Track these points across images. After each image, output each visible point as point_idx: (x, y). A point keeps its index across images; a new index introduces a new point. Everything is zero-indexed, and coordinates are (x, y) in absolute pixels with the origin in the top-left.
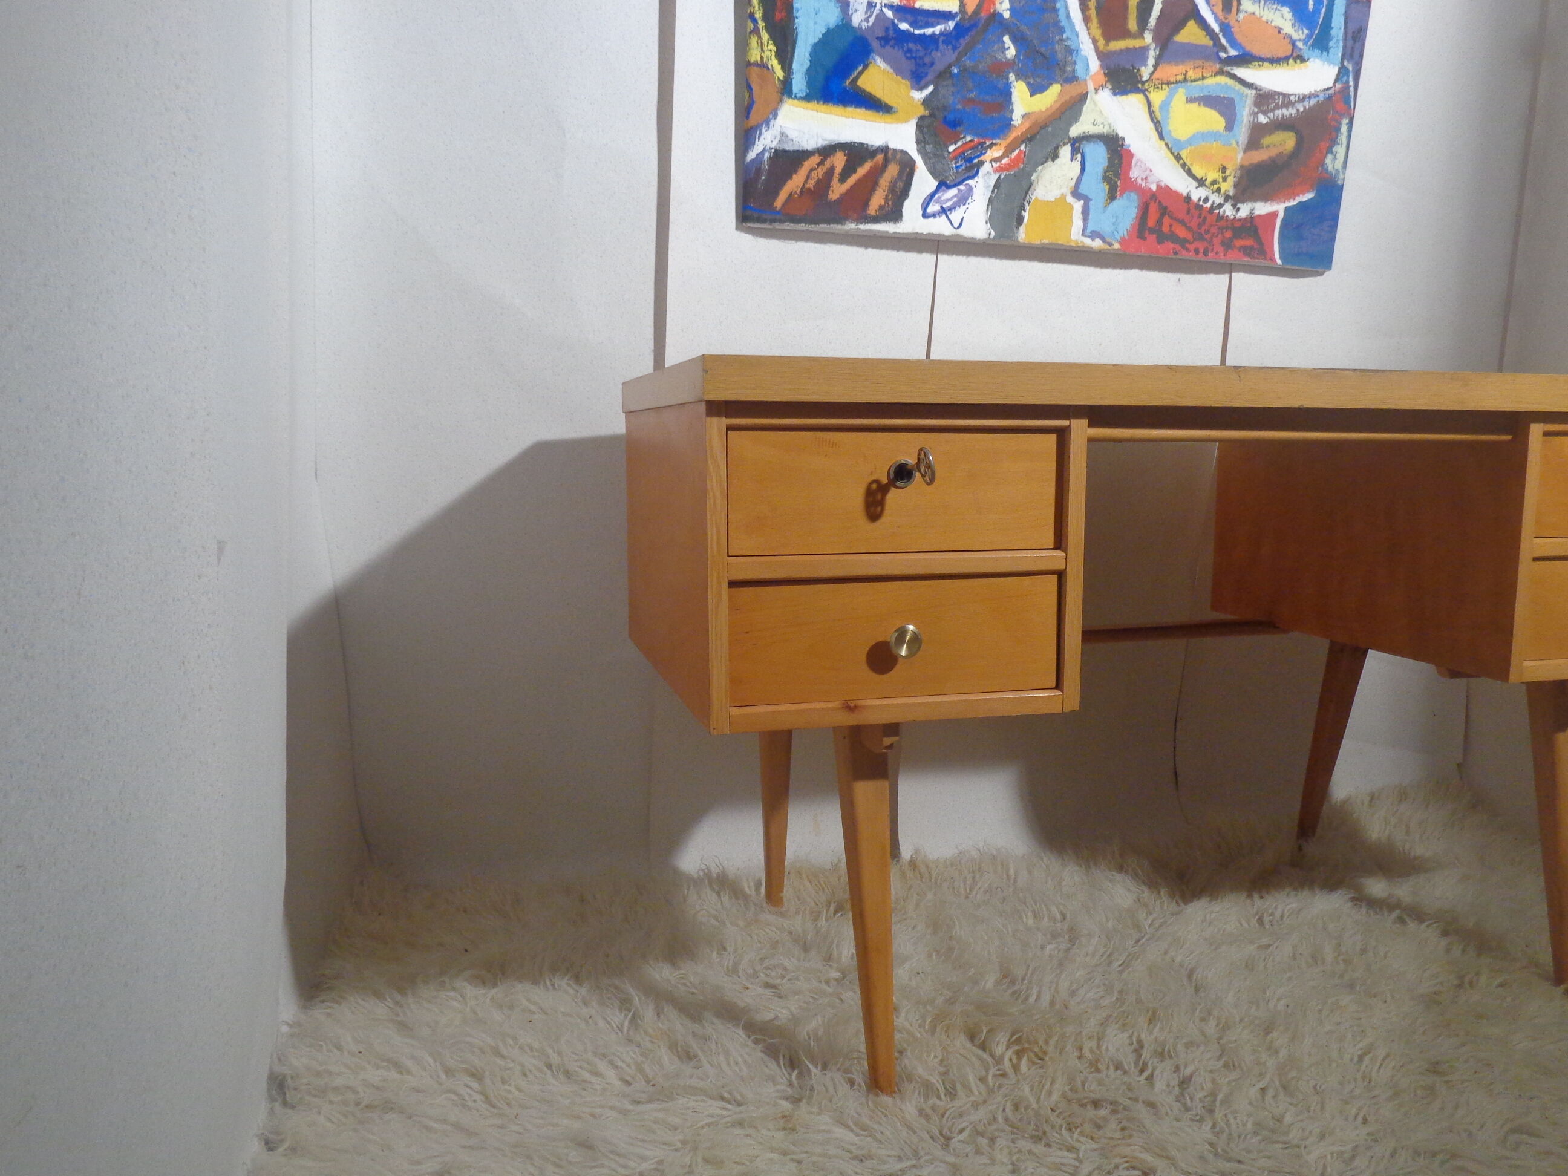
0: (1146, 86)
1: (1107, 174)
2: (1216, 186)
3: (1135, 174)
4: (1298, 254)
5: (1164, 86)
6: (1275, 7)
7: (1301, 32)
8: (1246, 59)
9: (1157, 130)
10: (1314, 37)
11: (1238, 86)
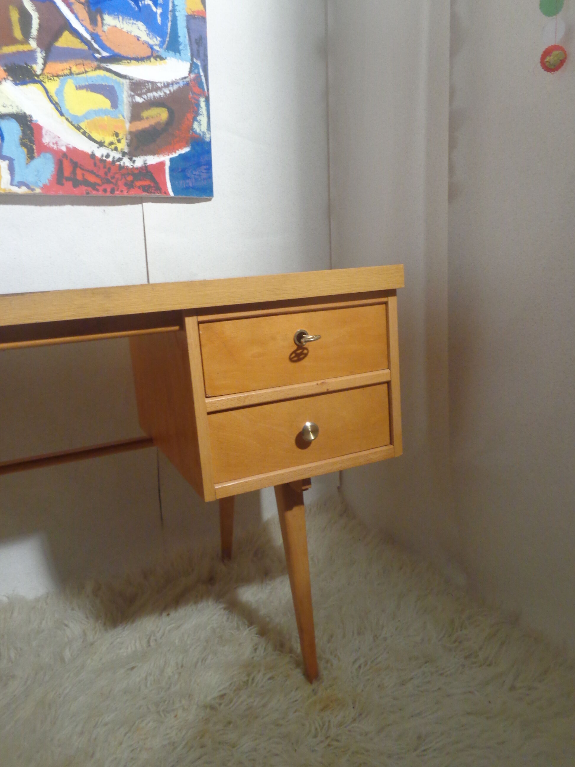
0: (41, 78)
1: (24, 141)
2: (113, 146)
3: (46, 140)
4: (187, 188)
5: (55, 78)
6: (132, 21)
7: (155, 39)
8: (116, 58)
9: (57, 109)
10: (167, 43)
11: (115, 77)
